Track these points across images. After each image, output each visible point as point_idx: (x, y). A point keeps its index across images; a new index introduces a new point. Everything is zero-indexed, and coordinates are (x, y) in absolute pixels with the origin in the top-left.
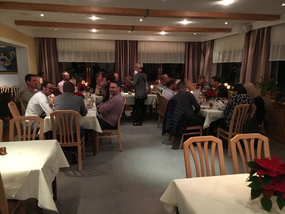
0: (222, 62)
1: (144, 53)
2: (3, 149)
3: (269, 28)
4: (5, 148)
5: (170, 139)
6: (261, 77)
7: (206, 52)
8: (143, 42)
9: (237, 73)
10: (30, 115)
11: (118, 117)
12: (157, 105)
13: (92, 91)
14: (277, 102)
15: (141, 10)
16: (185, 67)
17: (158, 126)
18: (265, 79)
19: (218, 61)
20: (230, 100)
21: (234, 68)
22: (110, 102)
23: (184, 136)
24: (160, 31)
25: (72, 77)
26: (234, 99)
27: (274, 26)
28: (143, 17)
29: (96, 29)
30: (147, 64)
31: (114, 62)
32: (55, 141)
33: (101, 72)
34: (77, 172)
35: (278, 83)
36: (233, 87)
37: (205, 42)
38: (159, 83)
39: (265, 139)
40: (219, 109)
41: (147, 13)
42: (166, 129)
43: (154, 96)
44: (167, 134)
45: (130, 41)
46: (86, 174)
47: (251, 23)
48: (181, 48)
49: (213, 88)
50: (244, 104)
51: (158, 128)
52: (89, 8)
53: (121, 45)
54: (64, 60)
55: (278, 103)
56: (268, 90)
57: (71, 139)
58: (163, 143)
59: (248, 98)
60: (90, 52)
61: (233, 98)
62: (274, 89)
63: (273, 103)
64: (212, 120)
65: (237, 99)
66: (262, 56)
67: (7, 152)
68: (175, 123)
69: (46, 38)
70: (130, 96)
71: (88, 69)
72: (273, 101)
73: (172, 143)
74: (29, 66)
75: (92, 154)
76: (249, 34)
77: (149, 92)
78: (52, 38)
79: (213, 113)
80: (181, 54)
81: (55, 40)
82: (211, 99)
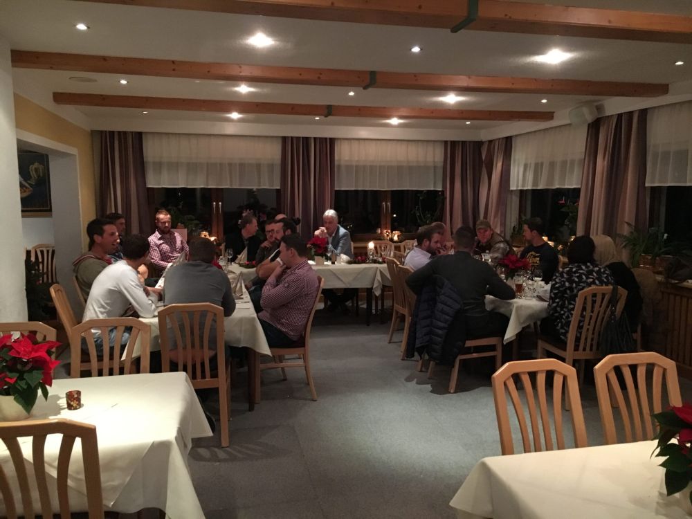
0: (534, 188)
1: (349, 167)
2: (76, 396)
3: (644, 113)
4: (79, 393)
5: (423, 369)
6: (627, 223)
7: (494, 163)
8: (346, 141)
9: (569, 215)
10: (98, 316)
11: (306, 320)
12: (384, 288)
13: (230, 257)
14: (670, 280)
15: (359, 74)
16: (446, 198)
17: (391, 339)
18: (637, 228)
19: (523, 186)
20: (557, 277)
21: (563, 202)
22: (286, 285)
23: (460, 360)
24: (389, 117)
25: (179, 224)
26: (565, 276)
27: (655, 108)
28: (361, 88)
29: (240, 112)
30: (356, 191)
31: (278, 188)
32: (181, 376)
33: (248, 210)
34: (216, 450)
35: (667, 237)
36: (560, 246)
37: (490, 142)
38: (384, 236)
39: (670, 365)
40: (540, 298)
41: (370, 80)
42: (418, 344)
43: (377, 268)
44: (417, 356)
45: (315, 139)
46: (239, 455)
47: (600, 101)
48: (436, 156)
49: (515, 249)
50: (590, 286)
51: (390, 343)
52: (240, 67)
53: (295, 149)
54: (159, 184)
55: (672, 284)
56: (646, 251)
57: (203, 372)
58: (409, 379)
59: (597, 269)
60: (221, 164)
61: (563, 272)
62: (660, 249)
63: (660, 283)
64: (524, 322)
65: (572, 276)
66: (627, 176)
67: (82, 402)
68: (440, 332)
69: (119, 133)
70: (320, 268)
71: (217, 204)
72: (659, 278)
73: (429, 379)
74: (80, 197)
75: (247, 406)
76: (594, 127)
77: (366, 259)
78: (132, 132)
79: (528, 307)
80: (435, 168)
81: (139, 136)
82: (519, 275)
